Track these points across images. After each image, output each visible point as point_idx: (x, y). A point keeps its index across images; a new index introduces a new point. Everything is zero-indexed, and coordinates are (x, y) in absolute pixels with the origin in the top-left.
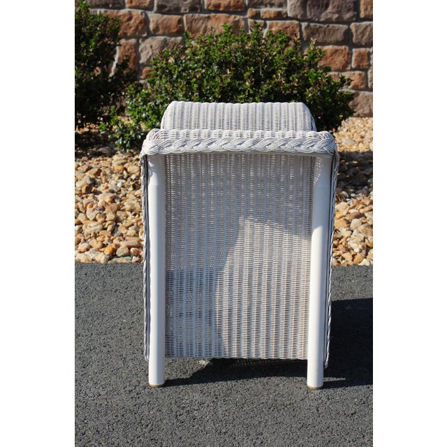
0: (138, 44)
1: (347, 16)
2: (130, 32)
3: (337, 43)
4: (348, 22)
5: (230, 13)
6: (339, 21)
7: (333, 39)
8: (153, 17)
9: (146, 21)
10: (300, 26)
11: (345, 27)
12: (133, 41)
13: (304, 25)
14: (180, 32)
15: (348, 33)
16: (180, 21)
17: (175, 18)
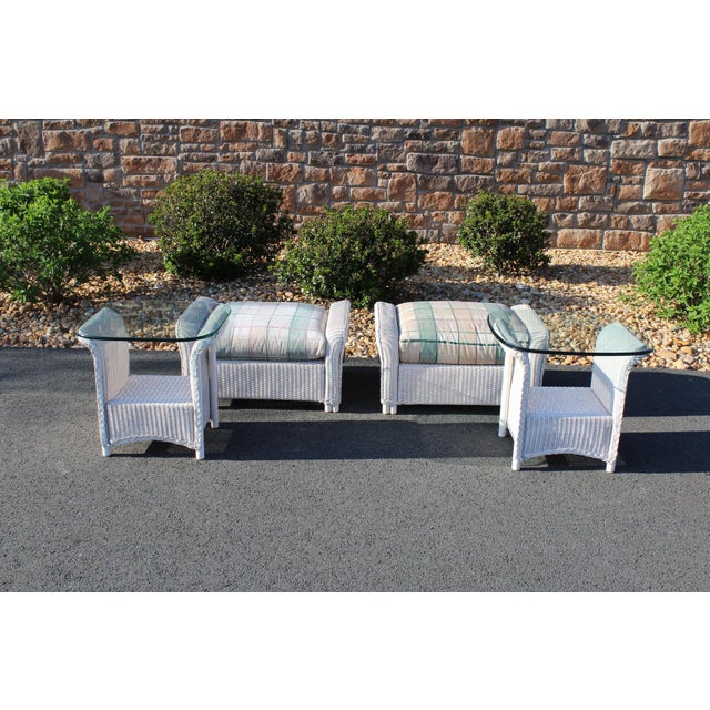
0: (296, 188)
1: (451, 170)
2: (290, 180)
3: (443, 190)
4: (452, 175)
5: (365, 166)
6: (444, 174)
7: (440, 187)
8: (308, 168)
9: (301, 172)
10: (416, 177)
11: (448, 178)
12: (292, 186)
13: (419, 176)
14: (327, 180)
15: (451, 183)
16: (327, 172)
17: (323, 170)
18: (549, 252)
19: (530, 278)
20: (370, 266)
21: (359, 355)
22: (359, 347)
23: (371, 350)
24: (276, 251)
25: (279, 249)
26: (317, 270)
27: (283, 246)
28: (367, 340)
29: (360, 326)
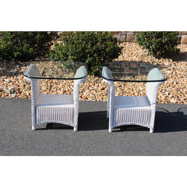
18: (178, 47)
19: (171, 60)
20: (95, 55)
21: (91, 99)
22: (91, 95)
23: (96, 97)
24: (49, 46)
25: (51, 45)
26: (70, 57)
27: (52, 44)
28: (94, 92)
29: (91, 84)
